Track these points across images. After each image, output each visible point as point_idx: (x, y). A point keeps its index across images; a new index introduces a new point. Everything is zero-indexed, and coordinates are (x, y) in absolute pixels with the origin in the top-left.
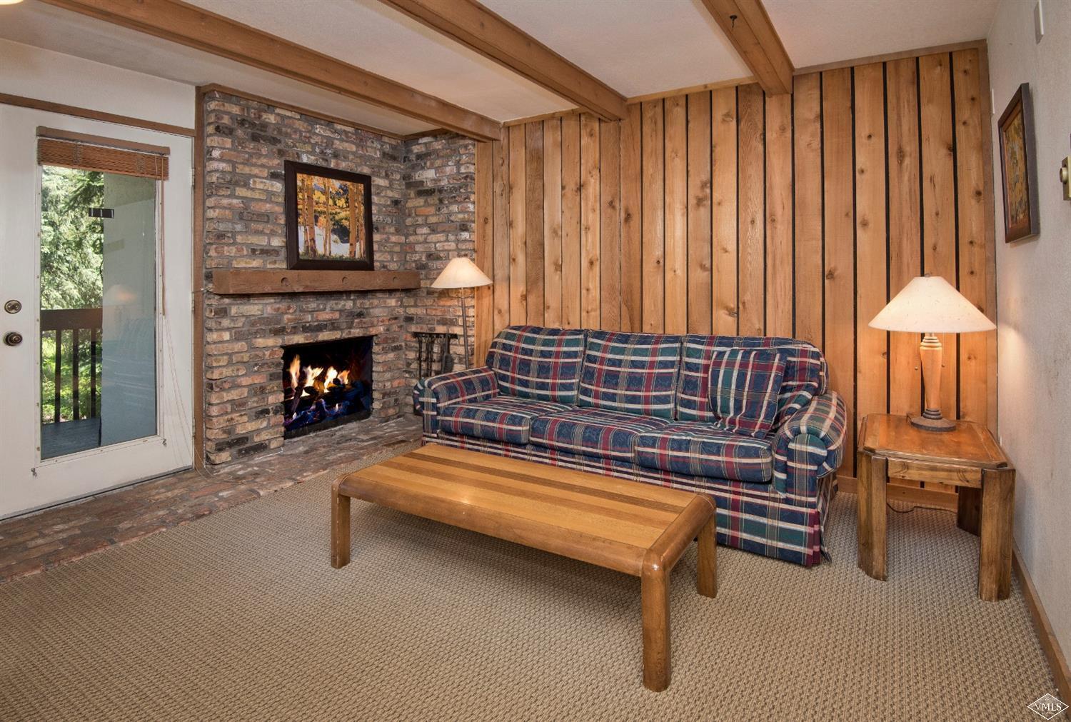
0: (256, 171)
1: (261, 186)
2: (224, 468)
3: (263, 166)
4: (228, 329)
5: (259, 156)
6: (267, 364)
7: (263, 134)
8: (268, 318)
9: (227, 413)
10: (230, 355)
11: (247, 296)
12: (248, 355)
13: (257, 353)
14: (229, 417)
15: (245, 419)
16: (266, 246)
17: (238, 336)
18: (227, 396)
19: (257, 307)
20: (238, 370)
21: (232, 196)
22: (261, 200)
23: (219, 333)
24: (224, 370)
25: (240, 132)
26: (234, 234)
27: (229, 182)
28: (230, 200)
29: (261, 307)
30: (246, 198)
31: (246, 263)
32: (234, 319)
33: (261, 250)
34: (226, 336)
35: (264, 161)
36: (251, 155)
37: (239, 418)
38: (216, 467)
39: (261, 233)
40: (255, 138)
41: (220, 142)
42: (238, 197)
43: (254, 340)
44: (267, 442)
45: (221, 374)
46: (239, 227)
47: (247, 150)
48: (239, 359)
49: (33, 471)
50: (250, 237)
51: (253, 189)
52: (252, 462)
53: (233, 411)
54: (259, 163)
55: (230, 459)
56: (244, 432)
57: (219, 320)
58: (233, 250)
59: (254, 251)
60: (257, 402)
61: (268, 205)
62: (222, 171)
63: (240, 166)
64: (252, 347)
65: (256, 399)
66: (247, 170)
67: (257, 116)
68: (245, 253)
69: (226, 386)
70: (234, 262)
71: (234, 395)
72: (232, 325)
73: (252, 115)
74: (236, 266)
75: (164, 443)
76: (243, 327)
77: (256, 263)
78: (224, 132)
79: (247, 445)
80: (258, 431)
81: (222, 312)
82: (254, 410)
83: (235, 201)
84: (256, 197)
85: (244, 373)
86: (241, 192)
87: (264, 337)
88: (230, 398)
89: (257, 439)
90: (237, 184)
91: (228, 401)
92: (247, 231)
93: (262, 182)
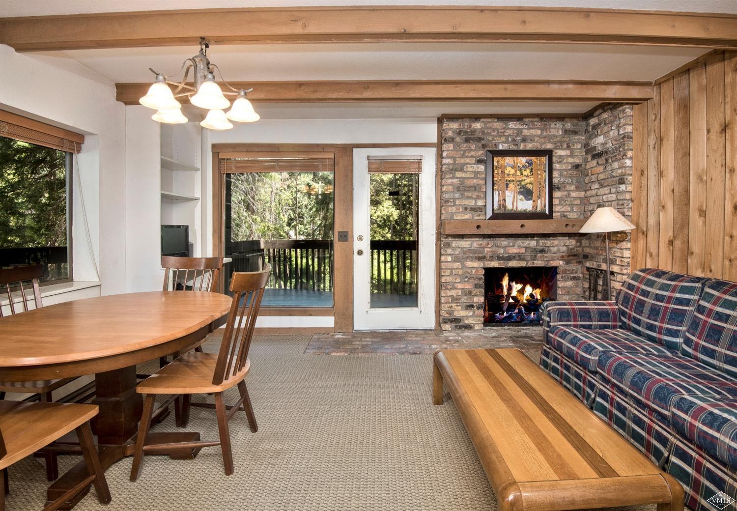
0: (468, 160)
1: (471, 169)
2: (446, 333)
3: (472, 157)
4: (450, 255)
5: (470, 150)
6: (473, 277)
7: (472, 136)
8: (474, 249)
9: (449, 303)
10: (452, 270)
11: (462, 237)
12: (462, 271)
13: (467, 270)
14: (450, 305)
15: (460, 308)
16: (474, 206)
17: (456, 259)
18: (450, 293)
19: (467, 243)
20: (456, 279)
21: (454, 177)
22: (471, 178)
23: (446, 257)
24: (448, 278)
25: (458, 139)
26: (454, 199)
27: (452, 170)
28: (452, 180)
29: (470, 243)
30: (461, 178)
31: (461, 216)
32: (454, 249)
33: (471, 208)
34: (449, 259)
35: (473, 153)
36: (465, 151)
37: (456, 307)
38: (443, 332)
39: (471, 198)
40: (467, 140)
41: (447, 147)
42: (457, 178)
43: (465, 262)
44: (472, 325)
45: (446, 280)
46: (457, 195)
47: (462, 149)
48: (456, 273)
49: (367, 312)
50: (464, 201)
51: (466, 172)
52: (462, 334)
53: (452, 302)
54: (470, 155)
55: (450, 329)
56: (458, 315)
57: (446, 249)
58: (454, 209)
59: (466, 209)
60: (467, 300)
61: (475, 180)
62: (448, 164)
63: (458, 159)
64: (464, 267)
65: (466, 297)
66: (462, 161)
67: (469, 126)
68: (461, 210)
69: (449, 287)
70: (454, 216)
71: (453, 293)
72: (453, 253)
73: (466, 127)
74: (456, 218)
75: (421, 312)
76: (459, 254)
77: (467, 216)
78: (449, 141)
79: (460, 324)
80: (467, 317)
81: (448, 245)
82: (465, 304)
83: (455, 180)
84: (468, 176)
85: (459, 281)
86: (459, 174)
87: (472, 261)
88: (451, 294)
89: (466, 322)
90: (456, 170)
91: (450, 296)
92: (462, 197)
93: (471, 167)
